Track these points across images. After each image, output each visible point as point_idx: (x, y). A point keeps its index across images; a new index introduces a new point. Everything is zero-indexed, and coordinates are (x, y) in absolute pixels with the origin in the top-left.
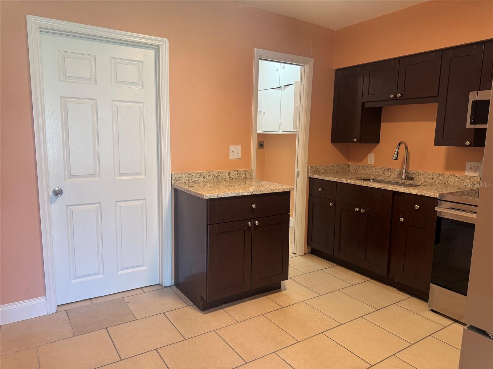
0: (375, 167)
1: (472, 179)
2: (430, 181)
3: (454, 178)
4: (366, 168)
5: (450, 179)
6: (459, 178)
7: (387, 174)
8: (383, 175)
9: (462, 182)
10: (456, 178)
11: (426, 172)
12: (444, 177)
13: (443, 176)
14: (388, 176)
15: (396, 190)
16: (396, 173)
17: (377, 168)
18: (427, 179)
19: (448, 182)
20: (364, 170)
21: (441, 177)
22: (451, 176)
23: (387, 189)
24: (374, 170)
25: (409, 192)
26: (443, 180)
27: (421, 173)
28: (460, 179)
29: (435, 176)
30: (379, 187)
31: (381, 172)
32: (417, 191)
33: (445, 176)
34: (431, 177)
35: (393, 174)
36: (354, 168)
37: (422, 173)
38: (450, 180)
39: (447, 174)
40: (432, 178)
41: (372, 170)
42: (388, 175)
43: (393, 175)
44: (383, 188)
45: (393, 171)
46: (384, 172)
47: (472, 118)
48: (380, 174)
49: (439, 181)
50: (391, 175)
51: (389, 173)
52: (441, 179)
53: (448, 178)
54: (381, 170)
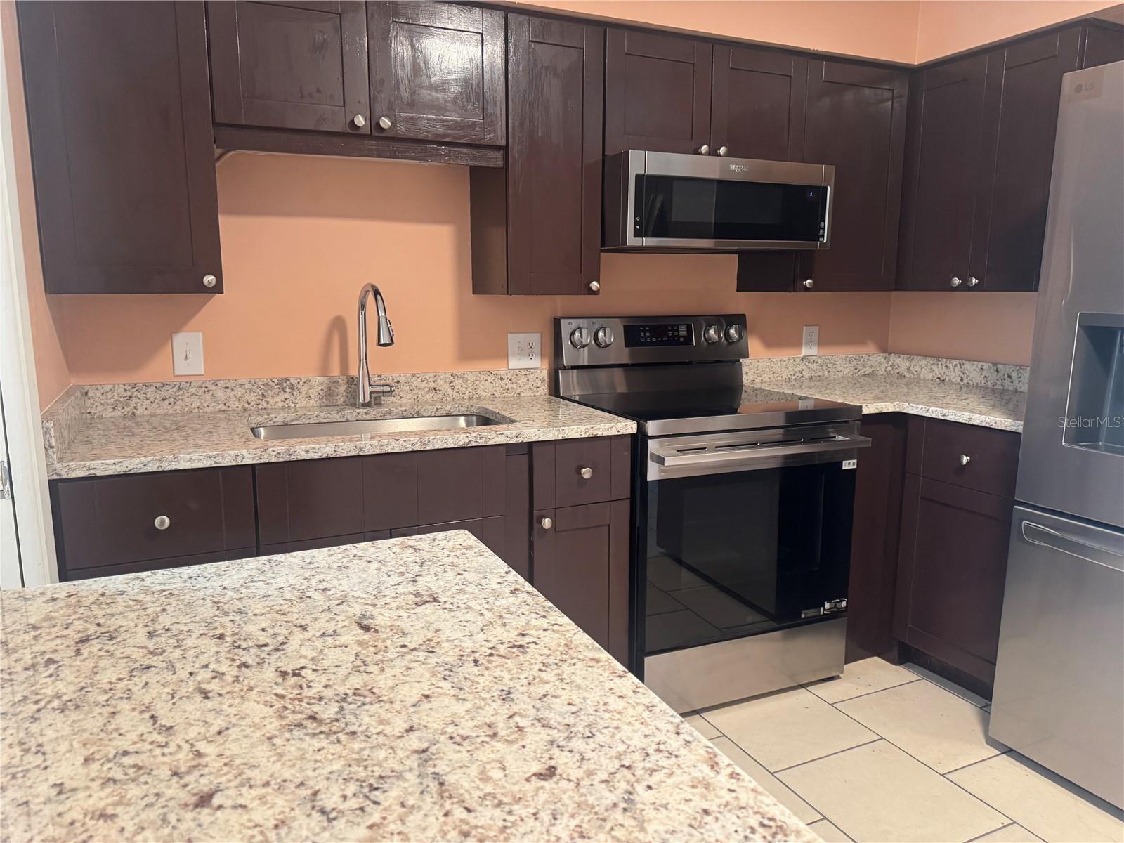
0: (222, 384)
1: (531, 377)
2: (429, 397)
3: (490, 378)
4: (179, 389)
5: (483, 385)
6: (502, 379)
7: (277, 400)
8: (260, 406)
10: (496, 380)
11: (414, 375)
12: (467, 381)
13: (463, 378)
14: (283, 408)
15: (520, 440)
16: (312, 393)
17: (231, 385)
18: (421, 393)
19: (479, 392)
20: (172, 400)
21: (458, 383)
22: (483, 376)
23: (490, 443)
24: (220, 394)
25: (560, 437)
26: (464, 389)
27: (400, 379)
28: (505, 381)
29: (441, 383)
30: (461, 444)
31: (252, 398)
32: (583, 428)
33: (470, 377)
34: (433, 385)
35: (304, 395)
36: (116, 397)
37: (402, 379)
38: (482, 387)
39: (472, 370)
40: (435, 389)
41: (207, 396)
42: (281, 404)
43: (302, 401)
44: (474, 445)
45: (299, 387)
46: (263, 395)
47: (638, 219)
48: (249, 404)
49: (454, 394)
50: (296, 401)
51: (287, 396)
52: (459, 387)
53: (477, 383)
54: (251, 390)
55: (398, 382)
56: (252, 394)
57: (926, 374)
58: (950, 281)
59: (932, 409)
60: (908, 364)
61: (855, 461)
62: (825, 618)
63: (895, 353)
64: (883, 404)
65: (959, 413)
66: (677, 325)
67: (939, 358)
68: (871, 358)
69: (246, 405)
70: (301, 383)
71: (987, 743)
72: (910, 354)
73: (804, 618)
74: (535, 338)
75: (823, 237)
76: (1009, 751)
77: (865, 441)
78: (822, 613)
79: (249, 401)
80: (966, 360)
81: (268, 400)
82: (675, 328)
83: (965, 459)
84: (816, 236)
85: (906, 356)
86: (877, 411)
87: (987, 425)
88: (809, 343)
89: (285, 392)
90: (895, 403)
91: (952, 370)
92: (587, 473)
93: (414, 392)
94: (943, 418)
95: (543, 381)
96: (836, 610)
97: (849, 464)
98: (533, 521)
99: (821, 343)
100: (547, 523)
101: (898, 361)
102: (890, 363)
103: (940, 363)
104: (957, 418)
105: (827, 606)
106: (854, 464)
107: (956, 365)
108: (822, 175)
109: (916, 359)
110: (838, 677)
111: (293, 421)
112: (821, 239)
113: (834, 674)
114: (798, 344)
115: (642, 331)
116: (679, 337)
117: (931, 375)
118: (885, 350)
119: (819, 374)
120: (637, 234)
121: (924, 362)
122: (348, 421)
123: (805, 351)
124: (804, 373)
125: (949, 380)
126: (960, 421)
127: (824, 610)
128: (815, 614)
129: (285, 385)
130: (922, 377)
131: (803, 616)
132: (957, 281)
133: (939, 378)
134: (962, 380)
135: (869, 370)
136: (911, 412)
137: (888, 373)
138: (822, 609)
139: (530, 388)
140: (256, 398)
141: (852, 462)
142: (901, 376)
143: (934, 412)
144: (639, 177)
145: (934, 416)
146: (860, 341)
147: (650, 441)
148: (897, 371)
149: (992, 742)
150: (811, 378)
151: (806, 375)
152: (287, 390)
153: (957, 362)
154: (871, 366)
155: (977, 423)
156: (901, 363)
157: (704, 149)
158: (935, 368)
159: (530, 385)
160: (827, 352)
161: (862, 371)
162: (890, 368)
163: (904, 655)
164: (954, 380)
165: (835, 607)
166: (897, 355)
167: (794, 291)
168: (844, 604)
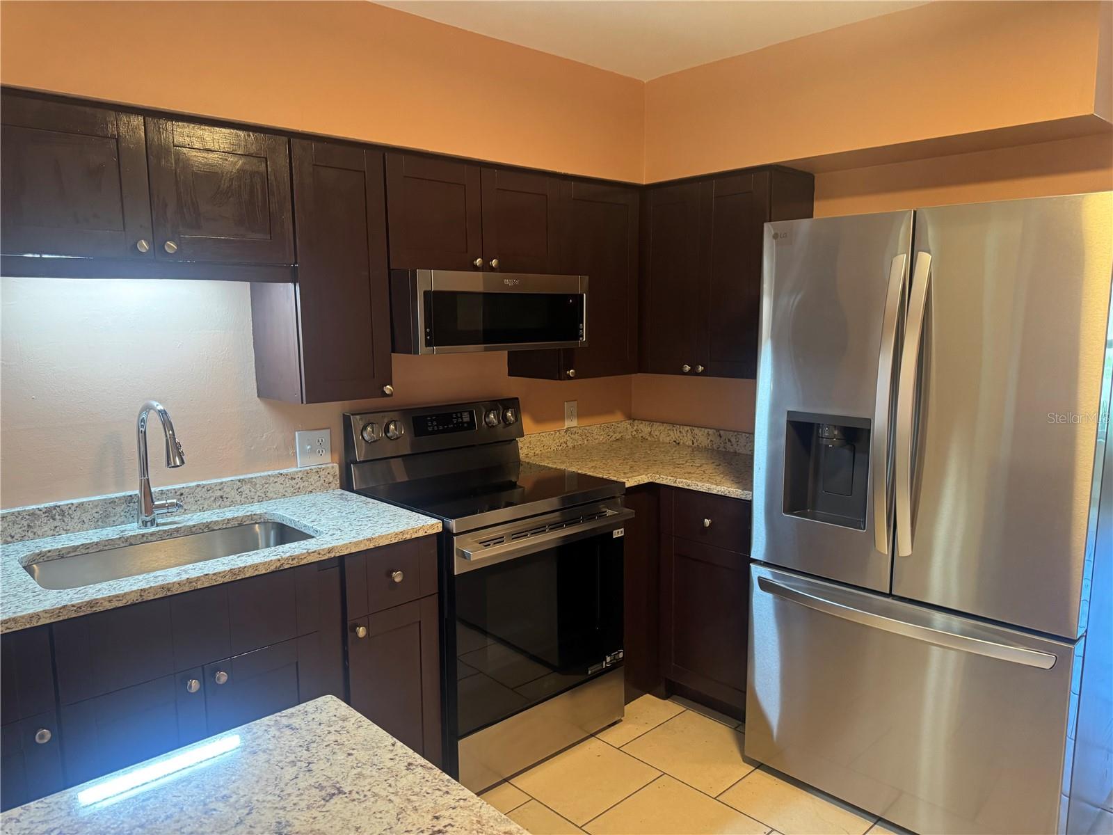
1: (322, 473)
2: (215, 506)
3: (281, 479)
5: (273, 487)
6: (293, 479)
9: (301, 487)
10: (287, 480)
11: (198, 486)
12: (256, 484)
13: (251, 482)
15: (333, 555)
18: (206, 503)
19: (268, 494)
21: (246, 488)
22: (272, 478)
25: (371, 546)
26: (253, 494)
28: (297, 481)
29: (228, 490)
30: (272, 566)
33: (258, 480)
34: (219, 493)
38: (271, 489)
40: (222, 497)
45: (70, 512)
46: (29, 526)
47: (428, 330)
48: (13, 537)
49: (242, 499)
50: (68, 528)
51: (56, 523)
52: (247, 492)
53: (266, 486)
54: (14, 523)
55: (182, 494)
56: (16, 526)
57: (663, 438)
58: (682, 367)
59: (678, 480)
60: (649, 429)
61: (623, 529)
62: (608, 670)
63: (638, 420)
64: (639, 478)
65: (700, 484)
66: (461, 413)
67: (674, 424)
68: (619, 425)
69: (9, 539)
70: (73, 508)
71: (744, 761)
72: (651, 421)
73: (591, 674)
74: (325, 435)
75: (582, 336)
76: (759, 766)
77: (629, 513)
78: (604, 667)
79: (12, 535)
80: (695, 427)
81: (35, 530)
82: (459, 415)
83: (707, 522)
84: (577, 336)
85: (647, 423)
86: (636, 484)
87: (723, 494)
88: (571, 417)
89: (54, 519)
90: (649, 475)
91: (685, 434)
92: (398, 577)
93: (199, 503)
94: (688, 488)
95: (334, 476)
96: (615, 661)
97: (618, 532)
98: (347, 630)
99: (580, 415)
100: (362, 631)
101: (641, 426)
102: (635, 428)
103: (674, 428)
104: (698, 488)
105: (608, 659)
106: (622, 532)
107: (687, 431)
108: (579, 284)
109: (656, 425)
110: (620, 721)
111: (69, 553)
112: (581, 339)
113: (617, 719)
114: (560, 417)
115: (429, 421)
116: (463, 423)
117: (668, 439)
118: (630, 417)
119: (580, 443)
120: (428, 344)
121: (662, 428)
122: (131, 545)
123: (568, 424)
124: (569, 443)
125: (683, 443)
126: (701, 490)
127: (606, 663)
128: (599, 668)
129: (54, 512)
130: (661, 440)
131: (590, 672)
132: (687, 368)
133: (675, 441)
134: (693, 444)
135: (618, 436)
136: (662, 483)
137: (634, 437)
138: (604, 663)
139: (322, 485)
140: (20, 530)
141: (620, 530)
142: (644, 439)
143: (681, 483)
144: (426, 293)
145: (680, 486)
146: (609, 411)
147: (455, 538)
148: (640, 435)
149: (748, 760)
150: (574, 447)
151: (570, 445)
152: (57, 517)
153: (688, 428)
154: (620, 433)
155: (714, 492)
156: (645, 428)
157: (478, 262)
158: (671, 433)
159: (322, 481)
160: (586, 422)
161: (614, 436)
162: (635, 433)
163: (670, 690)
164: (687, 443)
165: (614, 659)
166: (640, 422)
167: (560, 380)
168: (621, 655)
